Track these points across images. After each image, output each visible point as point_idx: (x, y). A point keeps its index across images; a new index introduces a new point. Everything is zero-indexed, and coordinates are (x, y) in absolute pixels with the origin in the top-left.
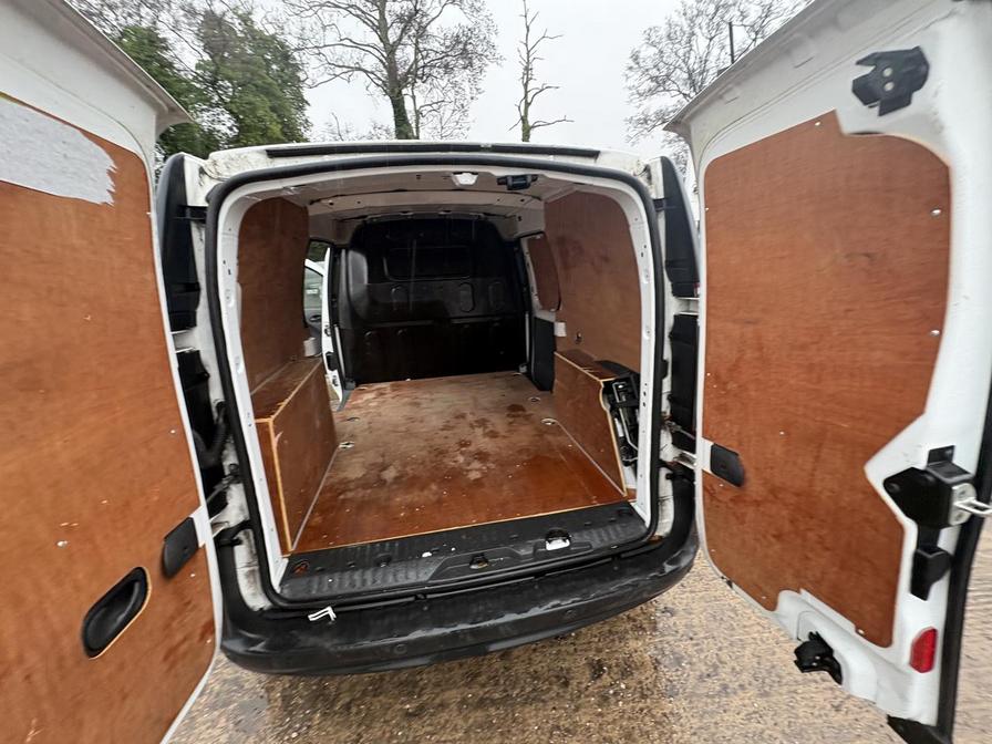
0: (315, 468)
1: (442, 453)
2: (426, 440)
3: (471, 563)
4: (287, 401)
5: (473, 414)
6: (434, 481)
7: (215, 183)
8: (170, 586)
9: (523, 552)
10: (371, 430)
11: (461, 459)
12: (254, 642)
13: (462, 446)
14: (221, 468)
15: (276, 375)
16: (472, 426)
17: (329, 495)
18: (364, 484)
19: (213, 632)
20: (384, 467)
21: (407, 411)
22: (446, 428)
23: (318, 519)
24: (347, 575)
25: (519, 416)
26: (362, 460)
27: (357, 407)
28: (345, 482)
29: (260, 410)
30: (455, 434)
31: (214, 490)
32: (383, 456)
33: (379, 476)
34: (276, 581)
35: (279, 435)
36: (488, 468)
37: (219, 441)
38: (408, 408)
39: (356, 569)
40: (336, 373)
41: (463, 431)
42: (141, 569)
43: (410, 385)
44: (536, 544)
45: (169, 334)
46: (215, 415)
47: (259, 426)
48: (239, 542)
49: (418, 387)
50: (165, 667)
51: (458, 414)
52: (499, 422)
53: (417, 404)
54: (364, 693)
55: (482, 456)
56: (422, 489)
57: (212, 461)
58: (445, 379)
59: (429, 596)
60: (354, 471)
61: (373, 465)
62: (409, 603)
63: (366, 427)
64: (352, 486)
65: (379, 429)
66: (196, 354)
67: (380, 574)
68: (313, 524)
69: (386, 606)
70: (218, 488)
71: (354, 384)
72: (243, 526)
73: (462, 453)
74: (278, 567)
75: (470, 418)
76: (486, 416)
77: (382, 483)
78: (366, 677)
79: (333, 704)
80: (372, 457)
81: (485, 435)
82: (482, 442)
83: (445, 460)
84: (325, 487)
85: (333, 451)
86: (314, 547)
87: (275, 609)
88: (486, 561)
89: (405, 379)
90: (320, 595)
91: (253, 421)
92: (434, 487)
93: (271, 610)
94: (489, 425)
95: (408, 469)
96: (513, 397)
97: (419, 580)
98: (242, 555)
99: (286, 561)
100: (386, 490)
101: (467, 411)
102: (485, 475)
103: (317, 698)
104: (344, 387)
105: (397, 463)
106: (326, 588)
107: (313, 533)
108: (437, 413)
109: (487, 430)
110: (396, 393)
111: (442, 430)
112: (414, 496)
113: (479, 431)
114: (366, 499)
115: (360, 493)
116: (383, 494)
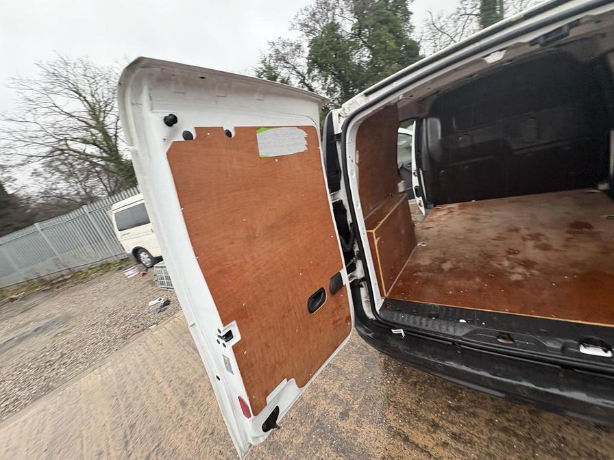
0: (401, 256)
1: (489, 256)
2: (479, 246)
3: (498, 337)
4: (383, 220)
5: (527, 228)
6: (479, 276)
7: (345, 119)
8: (334, 298)
9: (550, 344)
10: (439, 236)
11: (506, 263)
12: (369, 332)
13: (509, 253)
14: (353, 252)
15: (381, 206)
16: (524, 239)
17: (408, 272)
18: (429, 269)
19: (350, 321)
20: (444, 261)
21: (468, 224)
22: (499, 238)
23: (401, 284)
24: (412, 317)
25: (581, 233)
26: (431, 254)
27: (432, 221)
28: (418, 266)
29: (369, 226)
30: (505, 244)
31: (350, 262)
32: (444, 254)
33: (440, 265)
34: (378, 309)
35: (378, 239)
36: (531, 274)
37: (351, 240)
38: (470, 222)
39: (417, 315)
40: (421, 198)
41: (515, 242)
42: (323, 288)
43: (473, 205)
44: (566, 343)
45: (329, 195)
46: (350, 228)
47: (368, 233)
48: (362, 286)
49: (479, 206)
50: (333, 327)
51: (512, 228)
52: (555, 238)
53: (476, 220)
54: (424, 382)
55: (528, 264)
56: (468, 280)
57: (348, 249)
58: (506, 199)
59: (463, 346)
60: (425, 260)
61: (436, 258)
62: (449, 345)
63: (436, 233)
64: (422, 269)
65: (445, 236)
66: (341, 202)
67: (430, 322)
68: (398, 286)
69: (433, 341)
70: (352, 261)
71: (432, 206)
72: (363, 279)
73: (509, 259)
74: (379, 303)
75: (524, 232)
76: (541, 230)
77: (441, 270)
78: (426, 375)
79: (408, 378)
80: (437, 254)
81: (536, 247)
82: (531, 251)
83: (492, 262)
84: (407, 267)
85: (414, 248)
86: (397, 298)
87: (377, 321)
88: (513, 340)
89: (470, 200)
90: (397, 322)
91: (365, 231)
92: (478, 280)
93: (376, 321)
94: (542, 238)
95: (461, 264)
96: (580, 214)
97: (455, 334)
98: (363, 292)
99: (383, 300)
100: (442, 275)
101: (522, 226)
102: (526, 279)
103: (400, 371)
104: (426, 207)
105: (454, 259)
106: (400, 320)
107: (397, 290)
108: (491, 227)
109: (539, 243)
110: (461, 211)
111: (494, 240)
112: (462, 283)
113: (531, 243)
114: (429, 278)
115: (426, 274)
116: (440, 277)
